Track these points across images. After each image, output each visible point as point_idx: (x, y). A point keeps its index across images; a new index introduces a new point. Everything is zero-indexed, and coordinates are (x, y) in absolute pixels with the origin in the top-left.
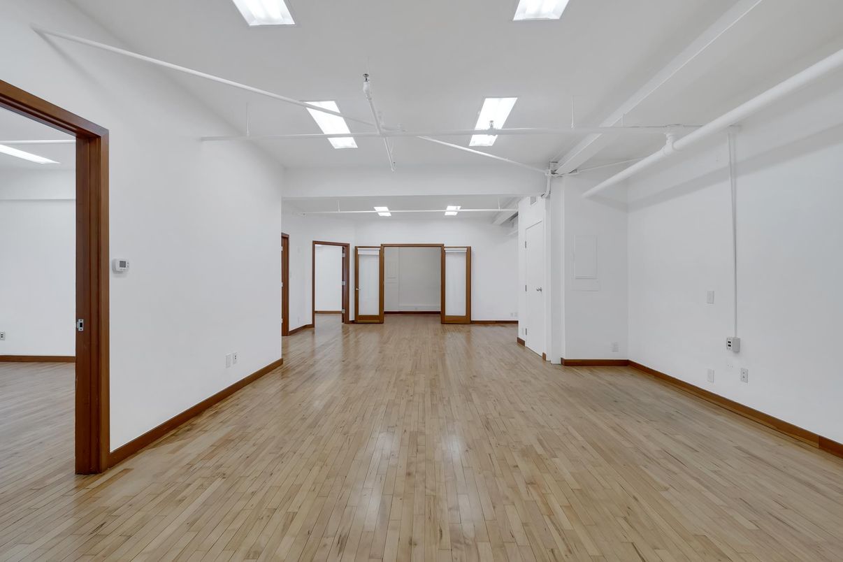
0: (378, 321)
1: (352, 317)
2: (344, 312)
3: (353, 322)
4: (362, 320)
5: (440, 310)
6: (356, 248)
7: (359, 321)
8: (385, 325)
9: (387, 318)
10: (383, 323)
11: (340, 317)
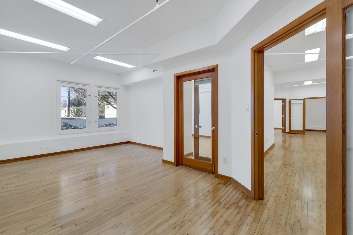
0: (302, 133)
1: (287, 130)
2: (283, 128)
3: (288, 133)
4: (292, 132)
5: (326, 130)
6: (290, 101)
7: (291, 132)
8: (306, 135)
9: (306, 132)
10: (305, 134)
11: (281, 131)
